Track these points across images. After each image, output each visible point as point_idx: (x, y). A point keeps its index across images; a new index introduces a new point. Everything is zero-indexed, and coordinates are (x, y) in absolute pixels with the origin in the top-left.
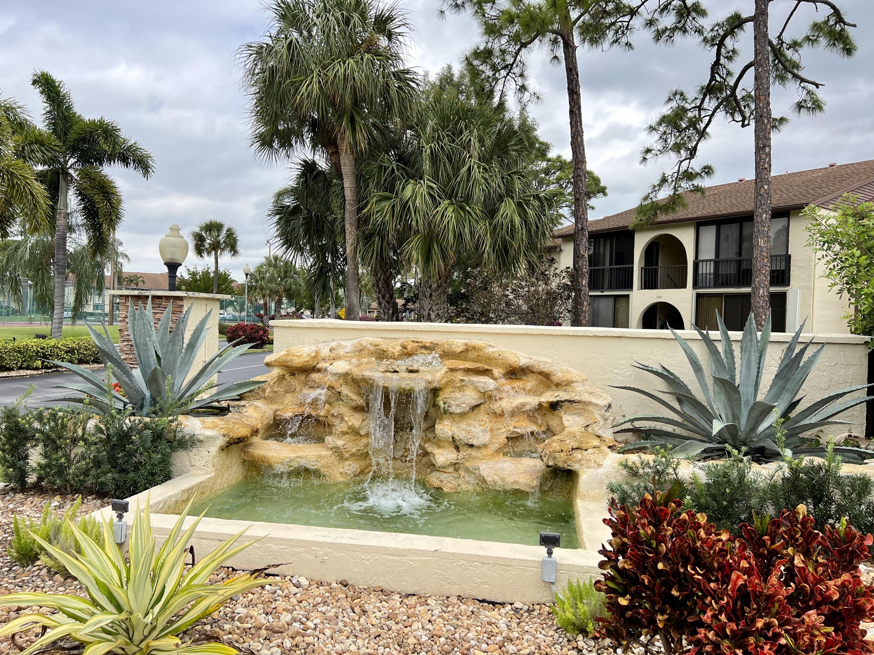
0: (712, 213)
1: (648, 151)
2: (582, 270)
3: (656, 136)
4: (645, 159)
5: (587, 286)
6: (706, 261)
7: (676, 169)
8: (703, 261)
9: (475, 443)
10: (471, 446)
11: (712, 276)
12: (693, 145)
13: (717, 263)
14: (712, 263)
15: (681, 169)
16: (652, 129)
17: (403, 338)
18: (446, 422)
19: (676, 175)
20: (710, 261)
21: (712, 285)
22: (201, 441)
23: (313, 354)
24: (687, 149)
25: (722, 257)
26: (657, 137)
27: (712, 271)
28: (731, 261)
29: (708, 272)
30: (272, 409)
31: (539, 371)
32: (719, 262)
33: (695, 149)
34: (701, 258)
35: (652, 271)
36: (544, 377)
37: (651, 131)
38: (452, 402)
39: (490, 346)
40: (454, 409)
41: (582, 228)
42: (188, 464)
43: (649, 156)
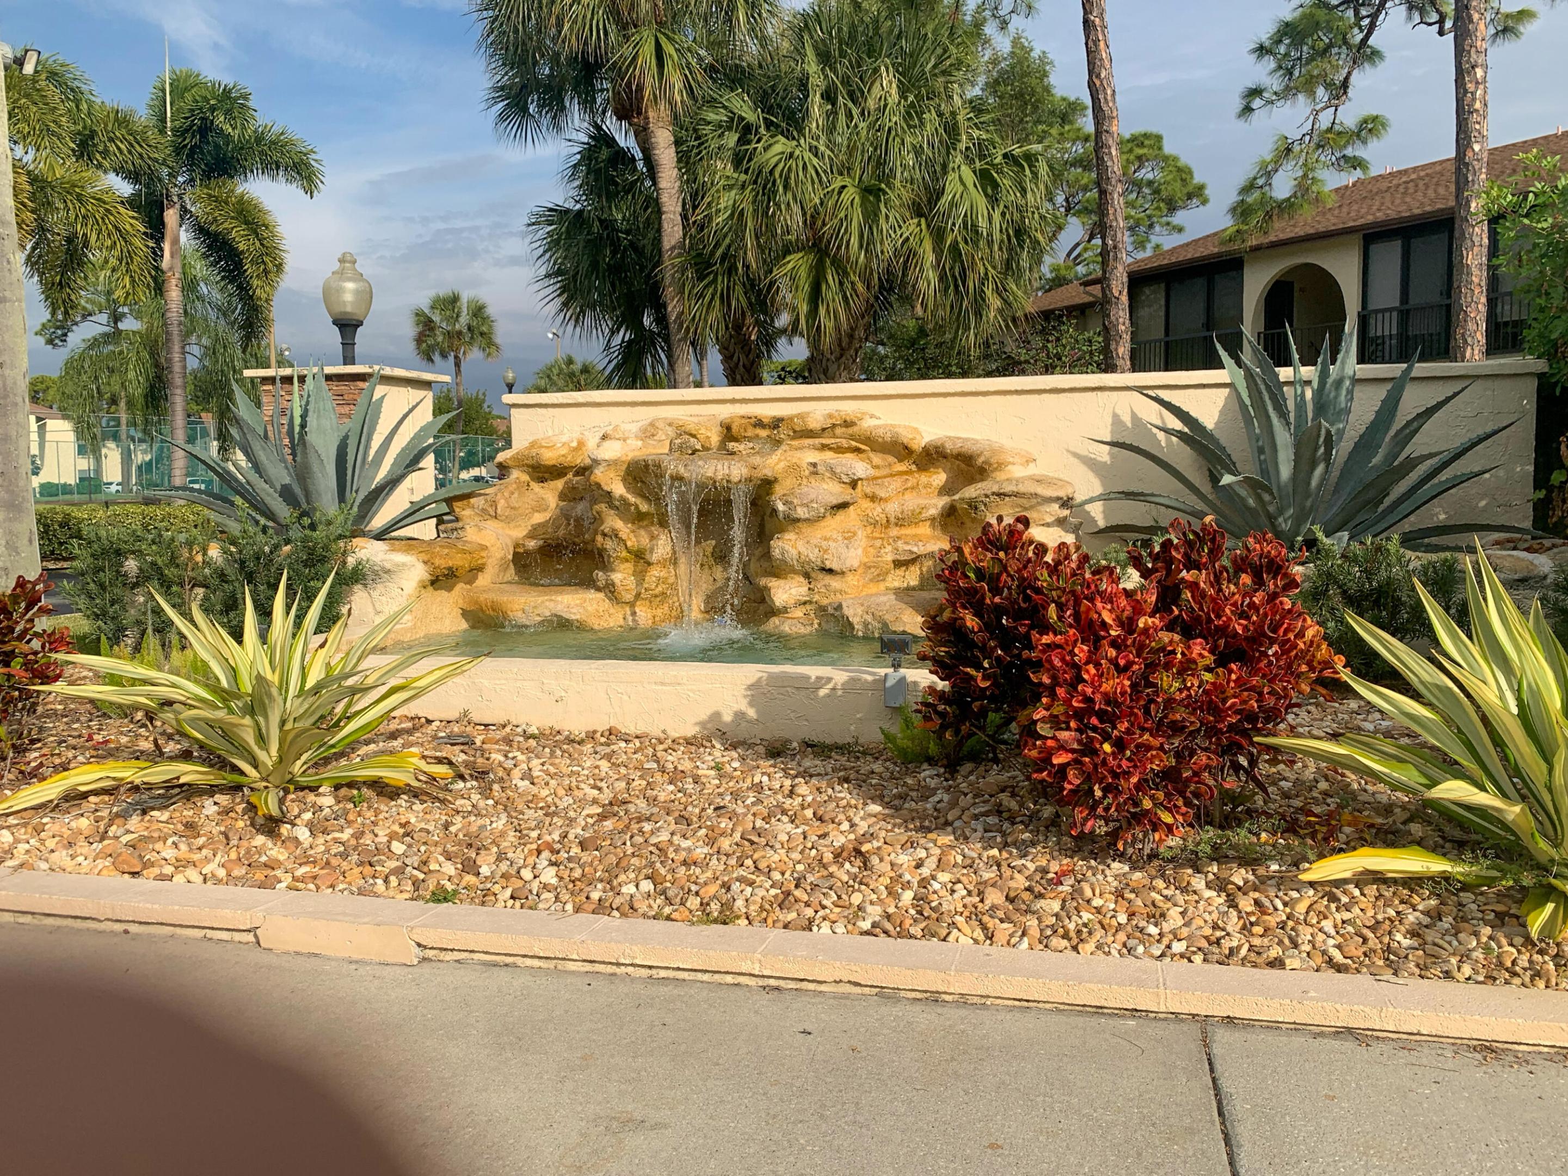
0: (1393, 215)
1: (1255, 92)
2: (1116, 326)
3: (1270, 63)
4: (1248, 110)
5: (1127, 357)
6: (1383, 311)
7: (1308, 125)
8: (1377, 312)
9: (835, 566)
10: (830, 571)
11: (1394, 342)
12: (1341, 78)
13: (1404, 315)
14: (1395, 314)
15: (1316, 126)
16: (1262, 50)
17: (725, 412)
18: (790, 536)
19: (1307, 138)
20: (1390, 310)
21: (1394, 357)
22: (388, 572)
23: (574, 444)
24: (1329, 86)
25: (1414, 300)
26: (1273, 65)
27: (1394, 332)
28: (1432, 307)
29: (1387, 333)
30: (509, 536)
31: (955, 452)
32: (1408, 311)
33: (1345, 84)
34: (1371, 307)
35: (1279, 339)
36: (963, 462)
37: (1260, 57)
38: (795, 501)
39: (872, 416)
40: (801, 512)
41: (1115, 247)
42: (371, 609)
43: (1257, 103)
